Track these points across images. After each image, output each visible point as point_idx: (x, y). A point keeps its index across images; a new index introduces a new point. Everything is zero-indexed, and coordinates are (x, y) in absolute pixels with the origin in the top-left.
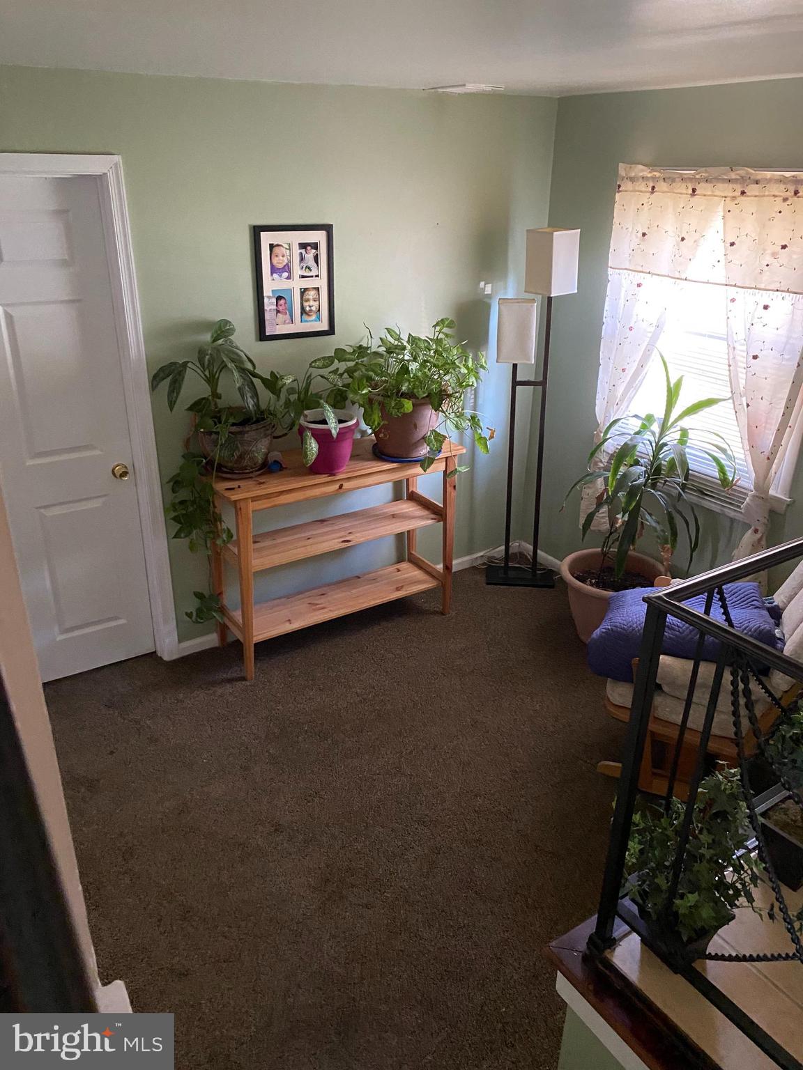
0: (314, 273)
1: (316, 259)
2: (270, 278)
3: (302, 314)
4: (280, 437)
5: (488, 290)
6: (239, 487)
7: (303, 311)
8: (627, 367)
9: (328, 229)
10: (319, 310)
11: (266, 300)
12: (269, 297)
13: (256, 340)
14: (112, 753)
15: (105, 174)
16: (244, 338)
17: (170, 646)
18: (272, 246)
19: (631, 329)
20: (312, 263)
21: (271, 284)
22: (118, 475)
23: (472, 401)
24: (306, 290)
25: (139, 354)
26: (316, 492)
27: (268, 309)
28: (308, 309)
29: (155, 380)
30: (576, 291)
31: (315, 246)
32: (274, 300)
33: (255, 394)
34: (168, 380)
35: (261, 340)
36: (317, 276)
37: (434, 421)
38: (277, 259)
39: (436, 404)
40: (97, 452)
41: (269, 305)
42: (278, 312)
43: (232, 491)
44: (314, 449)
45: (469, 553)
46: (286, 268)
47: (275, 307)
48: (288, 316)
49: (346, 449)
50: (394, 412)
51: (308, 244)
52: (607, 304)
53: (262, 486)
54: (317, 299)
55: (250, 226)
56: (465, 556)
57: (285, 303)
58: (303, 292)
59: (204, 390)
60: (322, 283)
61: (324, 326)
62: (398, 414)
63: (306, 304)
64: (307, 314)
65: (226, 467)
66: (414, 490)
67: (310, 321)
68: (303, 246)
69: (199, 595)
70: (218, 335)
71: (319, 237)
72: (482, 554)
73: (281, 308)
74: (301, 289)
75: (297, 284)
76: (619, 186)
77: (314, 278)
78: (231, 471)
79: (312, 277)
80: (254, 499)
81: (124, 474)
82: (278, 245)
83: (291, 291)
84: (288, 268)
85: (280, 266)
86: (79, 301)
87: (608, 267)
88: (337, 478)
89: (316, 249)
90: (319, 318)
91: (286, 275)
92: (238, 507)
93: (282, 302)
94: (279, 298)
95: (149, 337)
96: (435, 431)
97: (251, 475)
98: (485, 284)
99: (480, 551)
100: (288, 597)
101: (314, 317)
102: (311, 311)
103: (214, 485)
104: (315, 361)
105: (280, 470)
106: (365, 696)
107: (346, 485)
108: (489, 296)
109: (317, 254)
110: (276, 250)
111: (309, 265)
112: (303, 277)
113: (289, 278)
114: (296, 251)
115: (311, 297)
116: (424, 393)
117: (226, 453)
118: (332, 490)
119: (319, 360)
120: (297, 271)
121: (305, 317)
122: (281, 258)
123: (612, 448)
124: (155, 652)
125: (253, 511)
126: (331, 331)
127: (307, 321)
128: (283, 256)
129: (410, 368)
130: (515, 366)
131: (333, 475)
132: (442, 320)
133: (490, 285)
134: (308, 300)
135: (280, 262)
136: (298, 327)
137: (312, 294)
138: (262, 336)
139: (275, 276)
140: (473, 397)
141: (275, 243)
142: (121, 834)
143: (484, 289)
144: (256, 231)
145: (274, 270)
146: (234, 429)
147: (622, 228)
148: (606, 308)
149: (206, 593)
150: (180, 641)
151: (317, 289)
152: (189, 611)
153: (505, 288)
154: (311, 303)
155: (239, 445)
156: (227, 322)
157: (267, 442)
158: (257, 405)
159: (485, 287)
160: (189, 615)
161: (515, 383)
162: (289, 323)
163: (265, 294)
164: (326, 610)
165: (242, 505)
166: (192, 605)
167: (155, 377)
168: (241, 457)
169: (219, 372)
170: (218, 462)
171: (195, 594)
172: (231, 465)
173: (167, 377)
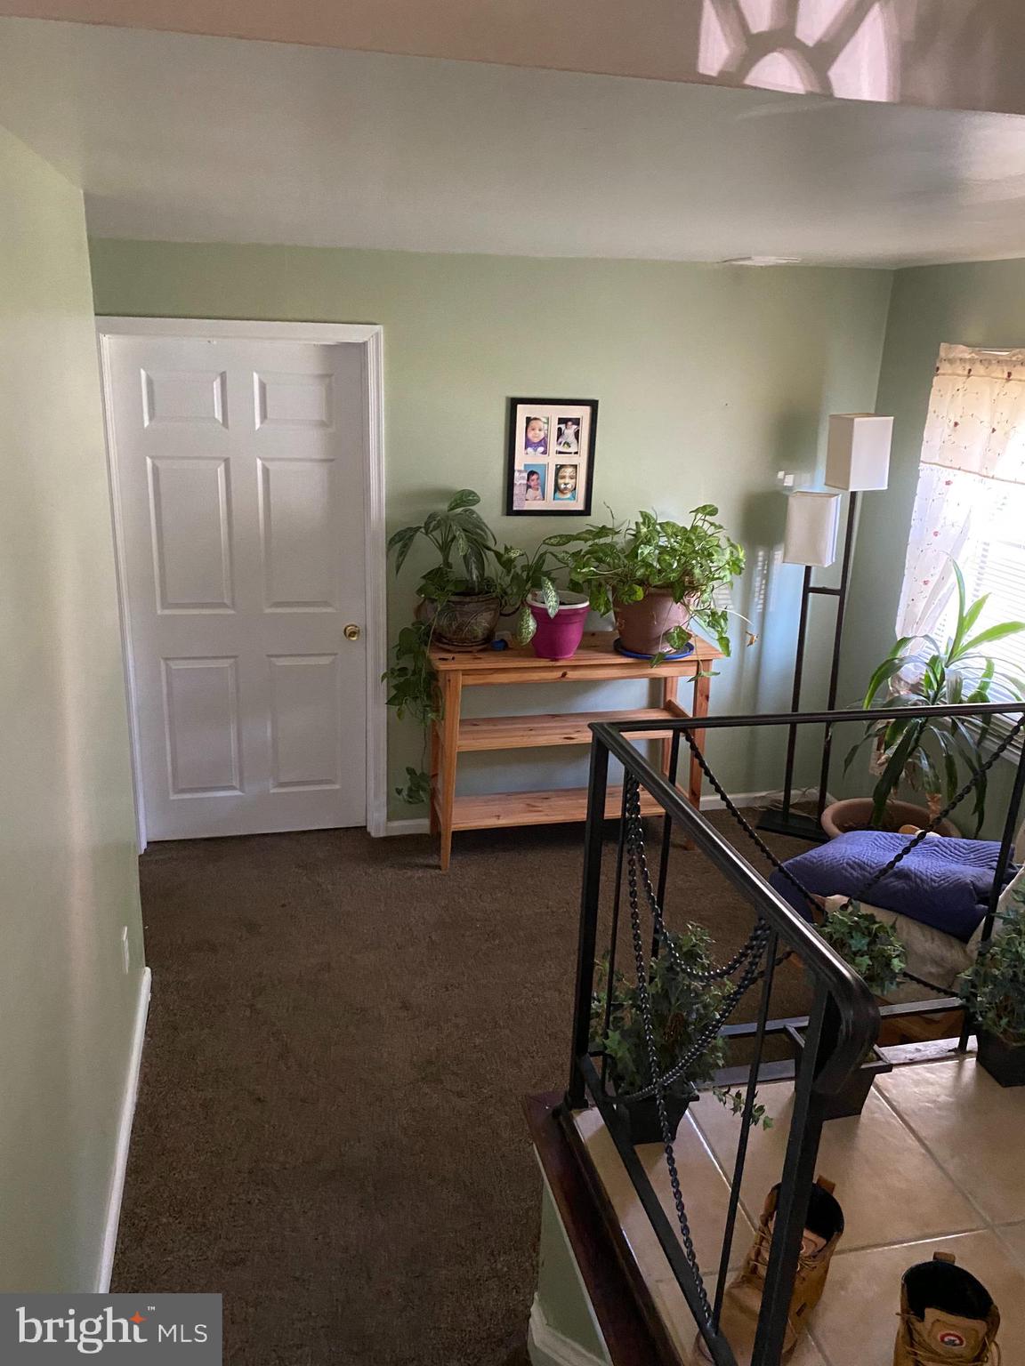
0: (573, 449)
1: (577, 435)
2: (523, 451)
3: (555, 492)
4: (509, 615)
5: (789, 481)
6: (453, 658)
7: (557, 488)
8: (930, 579)
9: (593, 405)
10: (575, 489)
11: (516, 474)
12: (520, 471)
13: (503, 515)
14: (283, 906)
15: (367, 342)
16: (489, 510)
17: (379, 824)
18: (529, 420)
19: (936, 534)
20: (571, 439)
21: (523, 458)
22: (348, 633)
23: (760, 606)
24: (562, 466)
25: (380, 519)
26: (536, 676)
27: (518, 483)
28: (563, 486)
29: (391, 543)
30: (886, 488)
31: (577, 422)
32: (526, 475)
33: (481, 567)
34: (400, 544)
35: (508, 515)
36: (576, 453)
37: (676, 615)
38: (533, 432)
39: (678, 595)
40: (329, 610)
41: (520, 479)
42: (529, 487)
43: (444, 662)
44: (532, 628)
45: (746, 791)
46: (543, 443)
47: (525, 482)
48: (539, 492)
49: (574, 634)
50: (625, 598)
51: (570, 420)
52: (916, 504)
53: (478, 661)
54: (574, 477)
55: (507, 398)
56: (739, 792)
57: (538, 479)
58: (559, 468)
59: (436, 559)
60: (582, 461)
61: (580, 506)
62: (630, 601)
63: (560, 481)
64: (562, 492)
65: (445, 638)
66: (673, 700)
67: (563, 499)
68: (561, 421)
69: (410, 771)
70: (457, 504)
71: (583, 413)
72: (763, 794)
73: (532, 484)
74: (557, 465)
75: (553, 460)
76: (938, 369)
77: (573, 455)
78: (450, 642)
79: (570, 453)
80: (466, 672)
81: (353, 634)
82: (535, 419)
83: (545, 467)
84: (544, 442)
85: (536, 440)
86: (332, 460)
87: (920, 461)
88: (559, 664)
89: (578, 424)
90: (574, 497)
91: (541, 449)
92: (447, 678)
93: (535, 477)
94: (531, 473)
95: (391, 501)
96: (680, 627)
97: (470, 649)
98: (785, 474)
99: (761, 791)
100: (509, 794)
101: (569, 495)
102: (566, 489)
103: (428, 654)
104: (550, 538)
105: (504, 650)
106: (555, 910)
107: (572, 675)
108: (790, 489)
109: (578, 430)
110: (533, 423)
111: (568, 441)
112: (560, 453)
113: (544, 453)
114: (555, 426)
115: (567, 474)
116: (659, 580)
117: (444, 622)
118: (554, 677)
119: (555, 537)
120: (553, 446)
121: (559, 495)
122: (538, 432)
123: (913, 677)
124: (366, 827)
125: (463, 686)
126: (587, 511)
127: (559, 499)
128: (540, 430)
129: (640, 551)
130: (808, 569)
131: (556, 660)
132: (705, 507)
133: (792, 476)
134: (564, 477)
135: (536, 436)
136: (550, 504)
137: (569, 471)
138: (509, 511)
139: (530, 450)
140: (761, 601)
141: (533, 417)
142: (260, 975)
143: (783, 481)
144: (514, 403)
145: (528, 444)
146: (454, 598)
147: (938, 416)
148: (915, 508)
149: (418, 772)
150: (389, 819)
151: (575, 467)
152: (400, 788)
153: (813, 480)
154: (567, 480)
155: (458, 615)
156: (471, 493)
157: (490, 617)
158: (481, 575)
159: (785, 477)
160: (399, 792)
161: (807, 590)
162: (539, 500)
163: (516, 468)
164: (541, 813)
165: (452, 676)
166: (404, 783)
167: (392, 539)
168: (460, 628)
169: (452, 541)
170: (435, 630)
171: (408, 769)
172: (448, 635)
173: (400, 541)
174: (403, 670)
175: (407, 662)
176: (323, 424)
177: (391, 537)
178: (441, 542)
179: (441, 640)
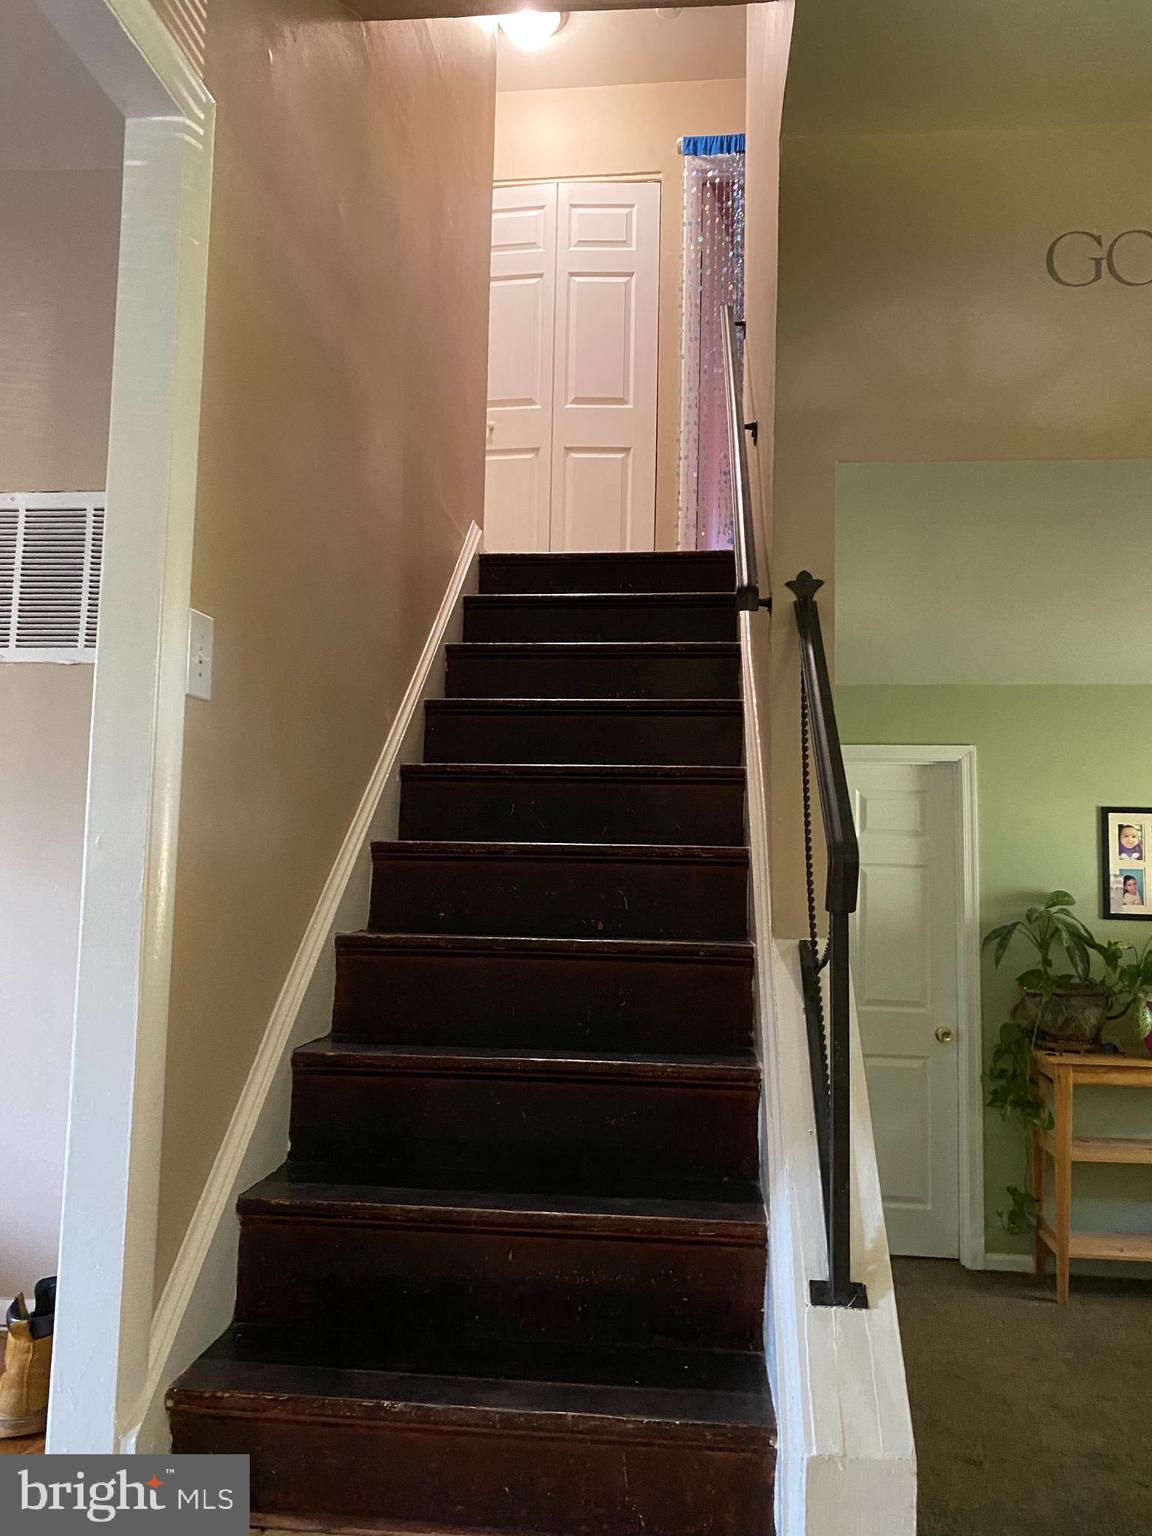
2: (1118, 857)
11: (1112, 879)
12: (1115, 876)
13: (1100, 917)
15: (960, 760)
16: (1085, 911)
17: (975, 1255)
18: (1121, 827)
22: (940, 1036)
25: (974, 918)
27: (1114, 888)
29: (985, 941)
32: (1121, 880)
35: (1105, 918)
38: (1126, 839)
40: (922, 1011)
42: (1125, 891)
43: (1052, 1056)
44: (1149, 1020)
46: (1137, 849)
47: (1122, 886)
48: (1137, 896)
53: (1090, 1058)
55: (1097, 807)
57: (1135, 883)
59: (1034, 958)
65: (1049, 1035)
69: (1012, 1191)
70: (1052, 904)
73: (1129, 888)
80: (1077, 1068)
81: (947, 1034)
82: (1128, 826)
85: (1130, 847)
86: (924, 866)
91: (1136, 855)
92: (1057, 1074)
93: (1131, 881)
94: (1127, 878)
103: (1031, 1052)
105: (1114, 1052)
110: (1126, 831)
113: (1140, 858)
117: (1049, 1016)
122: (1131, 838)
124: (958, 1260)
125: (1075, 1084)
128: (1134, 837)
135: (1130, 842)
138: (1107, 914)
139: (1124, 855)
141: (1125, 824)
144: (1105, 812)
145: (1122, 850)
146: (1059, 991)
149: (1021, 1193)
150: (988, 1249)
152: (1000, 1210)
155: (1064, 1009)
156: (1066, 894)
157: (1097, 1014)
160: (1000, 1216)
162: (1138, 904)
163: (1111, 872)
165: (1062, 1072)
166: (1007, 1204)
167: (987, 938)
168: (1066, 1024)
169: (1052, 936)
170: (1039, 1026)
171: (1008, 1189)
172: (1053, 1032)
173: (996, 939)
174: (1002, 1074)
175: (1005, 1063)
176: (917, 834)
177: (986, 935)
178: (1038, 939)
179: (1045, 1038)
